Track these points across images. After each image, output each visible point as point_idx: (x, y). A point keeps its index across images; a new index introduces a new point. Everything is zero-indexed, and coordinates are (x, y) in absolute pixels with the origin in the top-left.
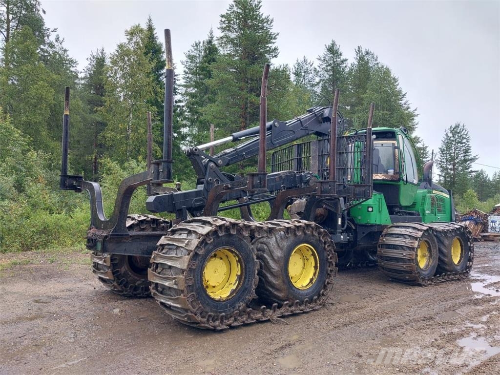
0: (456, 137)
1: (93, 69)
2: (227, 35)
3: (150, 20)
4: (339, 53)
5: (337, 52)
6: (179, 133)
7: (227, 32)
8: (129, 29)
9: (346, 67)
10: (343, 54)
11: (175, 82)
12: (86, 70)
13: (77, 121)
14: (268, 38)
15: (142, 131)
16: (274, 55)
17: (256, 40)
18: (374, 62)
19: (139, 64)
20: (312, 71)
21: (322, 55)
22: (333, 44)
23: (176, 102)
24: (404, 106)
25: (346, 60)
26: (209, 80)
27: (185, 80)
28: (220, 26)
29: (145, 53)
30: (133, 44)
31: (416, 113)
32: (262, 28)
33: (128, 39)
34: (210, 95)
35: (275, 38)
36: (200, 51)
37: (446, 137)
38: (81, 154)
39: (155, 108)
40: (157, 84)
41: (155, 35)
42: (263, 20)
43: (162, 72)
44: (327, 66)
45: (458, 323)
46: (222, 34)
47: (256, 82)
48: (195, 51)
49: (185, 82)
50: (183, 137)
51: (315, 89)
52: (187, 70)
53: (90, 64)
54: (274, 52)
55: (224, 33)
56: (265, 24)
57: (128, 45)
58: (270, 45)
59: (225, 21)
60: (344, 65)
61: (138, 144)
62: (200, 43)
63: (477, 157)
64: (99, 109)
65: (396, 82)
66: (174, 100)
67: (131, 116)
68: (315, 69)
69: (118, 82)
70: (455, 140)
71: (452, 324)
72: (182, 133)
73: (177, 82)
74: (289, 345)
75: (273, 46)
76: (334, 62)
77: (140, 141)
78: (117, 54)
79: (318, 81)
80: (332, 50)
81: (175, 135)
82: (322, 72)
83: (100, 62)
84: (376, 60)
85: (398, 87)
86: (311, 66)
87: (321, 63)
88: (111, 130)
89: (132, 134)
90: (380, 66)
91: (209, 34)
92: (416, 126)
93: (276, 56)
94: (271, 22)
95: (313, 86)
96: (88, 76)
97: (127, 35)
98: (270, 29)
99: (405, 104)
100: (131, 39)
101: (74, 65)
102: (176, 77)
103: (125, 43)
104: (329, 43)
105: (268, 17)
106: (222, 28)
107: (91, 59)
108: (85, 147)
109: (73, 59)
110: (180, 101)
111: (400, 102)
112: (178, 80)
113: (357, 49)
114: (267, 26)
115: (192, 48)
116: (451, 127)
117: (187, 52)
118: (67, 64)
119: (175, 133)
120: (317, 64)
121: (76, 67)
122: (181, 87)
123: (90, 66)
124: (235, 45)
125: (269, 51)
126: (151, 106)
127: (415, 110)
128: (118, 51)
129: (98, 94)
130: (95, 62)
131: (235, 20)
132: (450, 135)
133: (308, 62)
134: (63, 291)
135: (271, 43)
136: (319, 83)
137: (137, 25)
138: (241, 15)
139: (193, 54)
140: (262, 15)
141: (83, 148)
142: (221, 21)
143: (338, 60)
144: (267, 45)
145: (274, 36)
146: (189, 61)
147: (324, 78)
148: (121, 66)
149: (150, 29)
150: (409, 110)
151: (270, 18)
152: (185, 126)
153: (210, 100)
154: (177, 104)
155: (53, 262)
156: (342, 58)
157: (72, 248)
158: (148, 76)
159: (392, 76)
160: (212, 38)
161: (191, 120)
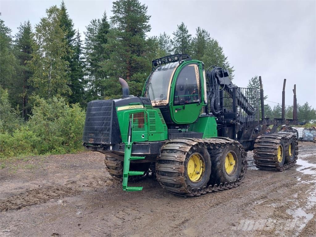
0: (255, 84)
1: (22, 35)
2: (117, 15)
3: (63, 4)
4: (186, 30)
5: (185, 30)
6: (83, 79)
7: (117, 14)
8: (49, 9)
9: (190, 40)
10: (189, 31)
11: (80, 45)
12: (17, 35)
13: (11, 70)
14: (145, 19)
15: (59, 77)
16: (148, 30)
17: (136, 20)
18: (207, 37)
19: (56, 32)
20: (169, 42)
21: (176, 31)
22: (183, 25)
23: (81, 59)
24: (226, 65)
25: (191, 35)
26: (105, 45)
27: (86, 45)
28: (113, 9)
29: (60, 25)
30: (52, 19)
31: (233, 69)
32: (140, 12)
33: (48, 15)
34: (104, 55)
35: (148, 19)
36: (96, 26)
37: (249, 84)
38: (14, 93)
39: (67, 62)
40: (69, 47)
41: (67, 14)
42: (141, 7)
43: (72, 39)
44: (179, 39)
45: (282, 200)
46: (114, 15)
47: (136, 47)
48: (93, 26)
49: (86, 46)
50: (86, 82)
51: (171, 53)
52: (87, 38)
53: (20, 32)
54: (148, 28)
55: (115, 14)
56: (142, 10)
57: (48, 19)
58: (145, 23)
59: (116, 6)
60: (190, 38)
61: (56, 86)
62: (96, 20)
63: (267, 97)
64: (28, 62)
65: (221, 50)
66: (80, 57)
67: (51, 67)
68: (171, 40)
69: (41, 45)
70: (255, 86)
71: (279, 200)
72: (85, 79)
73: (82, 46)
74: (187, 220)
75: (148, 24)
76: (183, 36)
77: (57, 84)
78: (41, 25)
79: (173, 48)
80: (182, 28)
81: (80, 80)
82: (175, 43)
83: (27, 30)
84: (209, 36)
85: (223, 53)
86: (169, 38)
87: (175, 37)
88: (37, 77)
89: (52, 80)
90: (211, 39)
91: (104, 15)
92: (233, 77)
93: (149, 31)
94: (146, 9)
95: (170, 51)
96: (19, 40)
97: (47, 13)
98: (145, 13)
99: (226, 64)
100: (50, 15)
101: (9, 32)
102: (81, 42)
103: (46, 18)
104: (180, 24)
105: (144, 5)
106: (113, 11)
107: (20, 28)
108: (17, 88)
109: (8, 27)
110: (84, 58)
111: (224, 62)
112: (82, 44)
113: (197, 29)
114: (144, 11)
115: (91, 24)
116: (252, 78)
117: (88, 26)
118: (3, 31)
119: (80, 79)
120: (172, 37)
121: (10, 33)
122: (84, 49)
123: (19, 33)
124: (122, 22)
125: (145, 27)
126: (65, 61)
127: (232, 68)
128: (41, 23)
129: (26, 52)
130: (23, 30)
131: (123, 6)
132: (252, 83)
133: (167, 35)
134: (16, 189)
135: (146, 22)
136: (174, 49)
137: (55, 6)
138: (127, 3)
139: (91, 27)
140: (140, 3)
141: (15, 89)
142: (114, 6)
143: (185, 35)
144: (143, 24)
145: (148, 18)
146: (89, 32)
147: (177, 46)
148: (43, 33)
149: (63, 9)
150: (229, 67)
151: (146, 6)
152: (86, 74)
153: (104, 57)
154: (81, 60)
155: (3, 168)
156: (188, 34)
157: (15, 158)
158: (63, 41)
159: (219, 46)
160: (105, 17)
161: (92, 71)
